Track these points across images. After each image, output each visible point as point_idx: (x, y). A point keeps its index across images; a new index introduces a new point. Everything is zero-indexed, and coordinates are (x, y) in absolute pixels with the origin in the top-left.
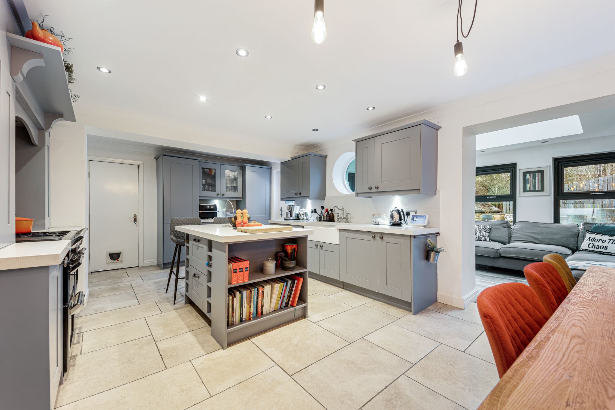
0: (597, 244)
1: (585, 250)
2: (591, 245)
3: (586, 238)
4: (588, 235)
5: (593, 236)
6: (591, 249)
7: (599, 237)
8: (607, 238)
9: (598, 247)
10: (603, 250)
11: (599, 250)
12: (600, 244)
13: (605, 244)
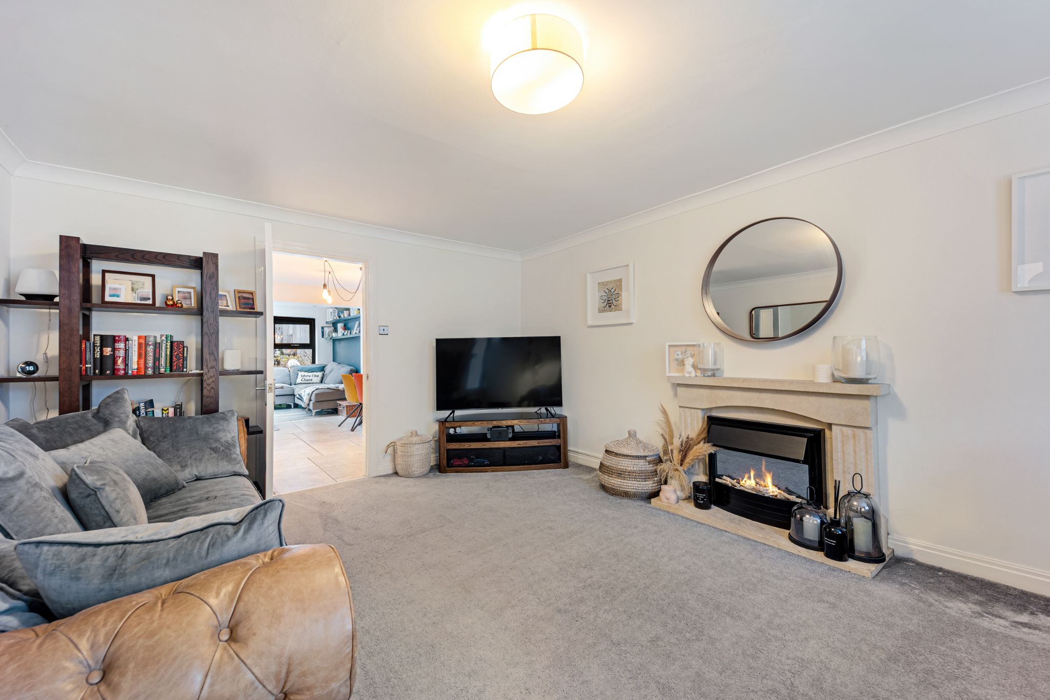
0: (306, 378)
1: (300, 384)
2: (303, 380)
3: (299, 376)
4: (300, 374)
5: (303, 373)
6: (303, 382)
7: (306, 374)
8: (310, 374)
9: (308, 380)
10: (310, 382)
11: (308, 382)
12: (308, 378)
13: (311, 378)
